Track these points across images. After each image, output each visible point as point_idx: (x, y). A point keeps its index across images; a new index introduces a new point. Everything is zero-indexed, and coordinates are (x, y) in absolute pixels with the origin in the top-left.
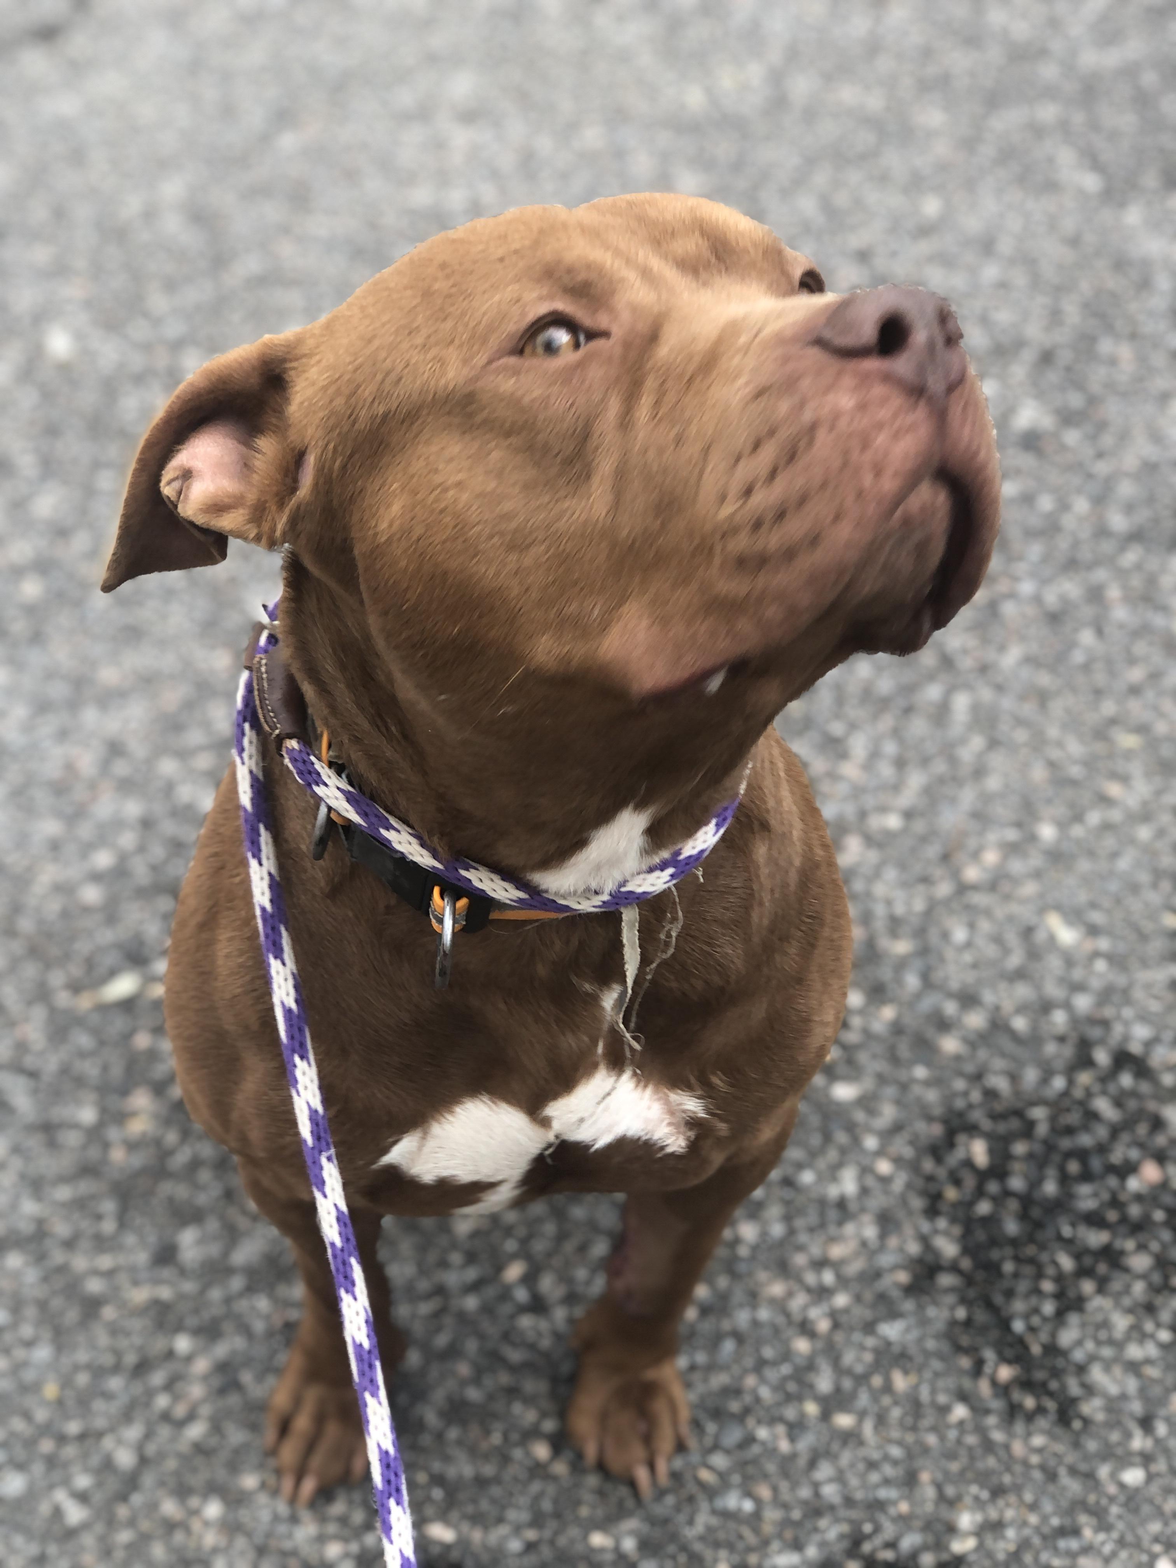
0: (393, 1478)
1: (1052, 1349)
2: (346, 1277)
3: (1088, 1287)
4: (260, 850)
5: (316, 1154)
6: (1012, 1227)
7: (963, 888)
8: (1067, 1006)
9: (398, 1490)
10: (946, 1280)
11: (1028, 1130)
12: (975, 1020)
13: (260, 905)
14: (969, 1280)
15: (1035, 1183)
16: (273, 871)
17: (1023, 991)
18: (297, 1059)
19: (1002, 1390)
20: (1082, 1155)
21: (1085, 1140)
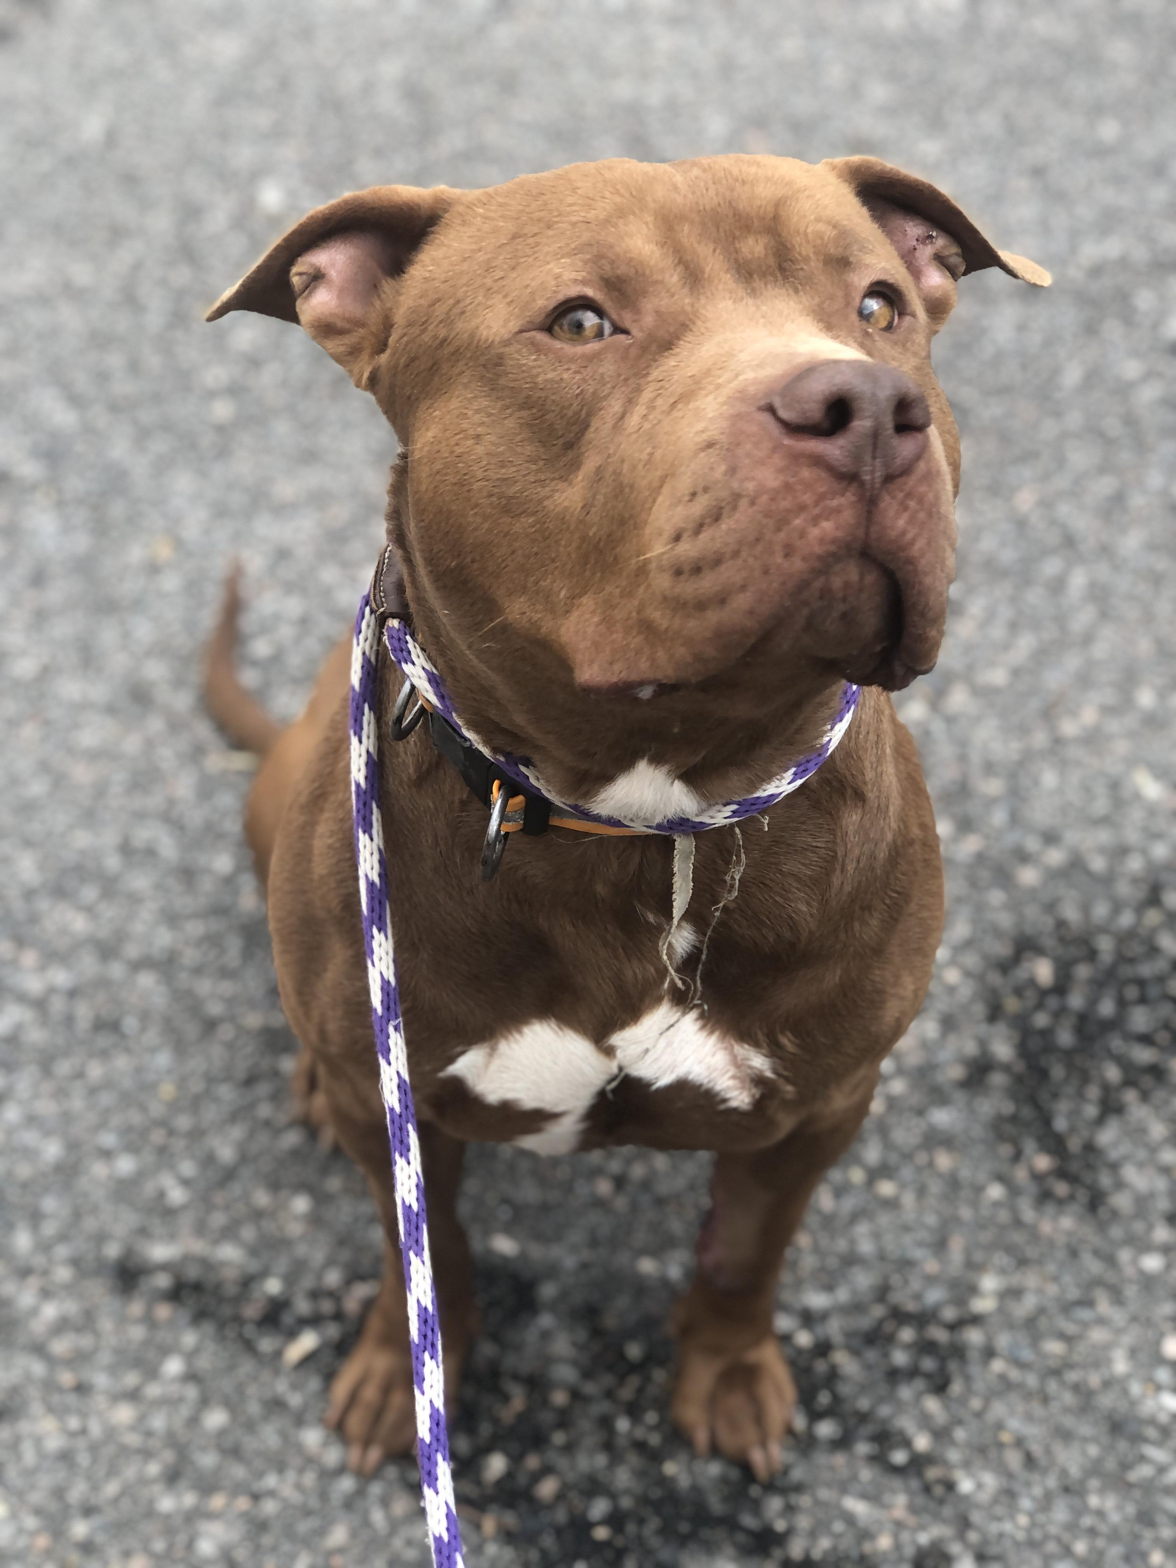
0: (429, 1333)
1: (1090, 1148)
2: (402, 1142)
3: (1130, 1096)
4: (362, 729)
5: (384, 1023)
6: (1065, 1038)
7: (1058, 741)
8: (1144, 851)
9: (433, 1345)
10: (998, 1079)
11: (1092, 955)
12: (1055, 857)
13: (355, 781)
14: (1019, 1079)
15: (1093, 1002)
16: (371, 750)
17: (1104, 836)
18: (375, 930)
19: (1037, 1177)
20: (1141, 983)
21: (1146, 970)
